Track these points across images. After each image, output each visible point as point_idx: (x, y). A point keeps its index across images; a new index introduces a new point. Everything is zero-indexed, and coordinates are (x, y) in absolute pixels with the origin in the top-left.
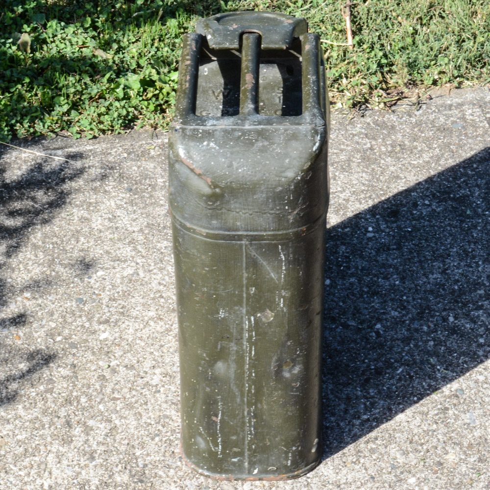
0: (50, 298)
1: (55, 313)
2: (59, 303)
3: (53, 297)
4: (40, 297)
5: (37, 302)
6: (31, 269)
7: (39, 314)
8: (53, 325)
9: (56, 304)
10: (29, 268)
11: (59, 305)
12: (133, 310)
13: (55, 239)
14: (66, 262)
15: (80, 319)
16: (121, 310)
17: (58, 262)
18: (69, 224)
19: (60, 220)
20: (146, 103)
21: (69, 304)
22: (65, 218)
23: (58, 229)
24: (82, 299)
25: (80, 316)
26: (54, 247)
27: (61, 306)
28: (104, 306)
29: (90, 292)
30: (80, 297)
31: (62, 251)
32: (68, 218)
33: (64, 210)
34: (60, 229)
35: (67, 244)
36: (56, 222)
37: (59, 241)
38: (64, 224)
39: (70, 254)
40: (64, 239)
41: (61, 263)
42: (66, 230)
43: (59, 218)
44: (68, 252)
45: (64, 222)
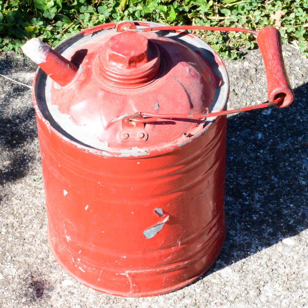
13: (11, 219)
14: (20, 260)
17: (9, 258)
18: (34, 196)
19: (22, 187)
20: (165, 8)
22: (30, 185)
23: (17, 202)
26: (8, 232)
31: (17, 240)
32: (34, 185)
33: (30, 172)
34: (20, 202)
35: (27, 229)
36: (16, 189)
37: (16, 223)
38: (28, 195)
39: (29, 246)
40: (24, 219)
41: (14, 260)
42: (29, 205)
43: (22, 184)
44: (26, 243)
45: (27, 191)
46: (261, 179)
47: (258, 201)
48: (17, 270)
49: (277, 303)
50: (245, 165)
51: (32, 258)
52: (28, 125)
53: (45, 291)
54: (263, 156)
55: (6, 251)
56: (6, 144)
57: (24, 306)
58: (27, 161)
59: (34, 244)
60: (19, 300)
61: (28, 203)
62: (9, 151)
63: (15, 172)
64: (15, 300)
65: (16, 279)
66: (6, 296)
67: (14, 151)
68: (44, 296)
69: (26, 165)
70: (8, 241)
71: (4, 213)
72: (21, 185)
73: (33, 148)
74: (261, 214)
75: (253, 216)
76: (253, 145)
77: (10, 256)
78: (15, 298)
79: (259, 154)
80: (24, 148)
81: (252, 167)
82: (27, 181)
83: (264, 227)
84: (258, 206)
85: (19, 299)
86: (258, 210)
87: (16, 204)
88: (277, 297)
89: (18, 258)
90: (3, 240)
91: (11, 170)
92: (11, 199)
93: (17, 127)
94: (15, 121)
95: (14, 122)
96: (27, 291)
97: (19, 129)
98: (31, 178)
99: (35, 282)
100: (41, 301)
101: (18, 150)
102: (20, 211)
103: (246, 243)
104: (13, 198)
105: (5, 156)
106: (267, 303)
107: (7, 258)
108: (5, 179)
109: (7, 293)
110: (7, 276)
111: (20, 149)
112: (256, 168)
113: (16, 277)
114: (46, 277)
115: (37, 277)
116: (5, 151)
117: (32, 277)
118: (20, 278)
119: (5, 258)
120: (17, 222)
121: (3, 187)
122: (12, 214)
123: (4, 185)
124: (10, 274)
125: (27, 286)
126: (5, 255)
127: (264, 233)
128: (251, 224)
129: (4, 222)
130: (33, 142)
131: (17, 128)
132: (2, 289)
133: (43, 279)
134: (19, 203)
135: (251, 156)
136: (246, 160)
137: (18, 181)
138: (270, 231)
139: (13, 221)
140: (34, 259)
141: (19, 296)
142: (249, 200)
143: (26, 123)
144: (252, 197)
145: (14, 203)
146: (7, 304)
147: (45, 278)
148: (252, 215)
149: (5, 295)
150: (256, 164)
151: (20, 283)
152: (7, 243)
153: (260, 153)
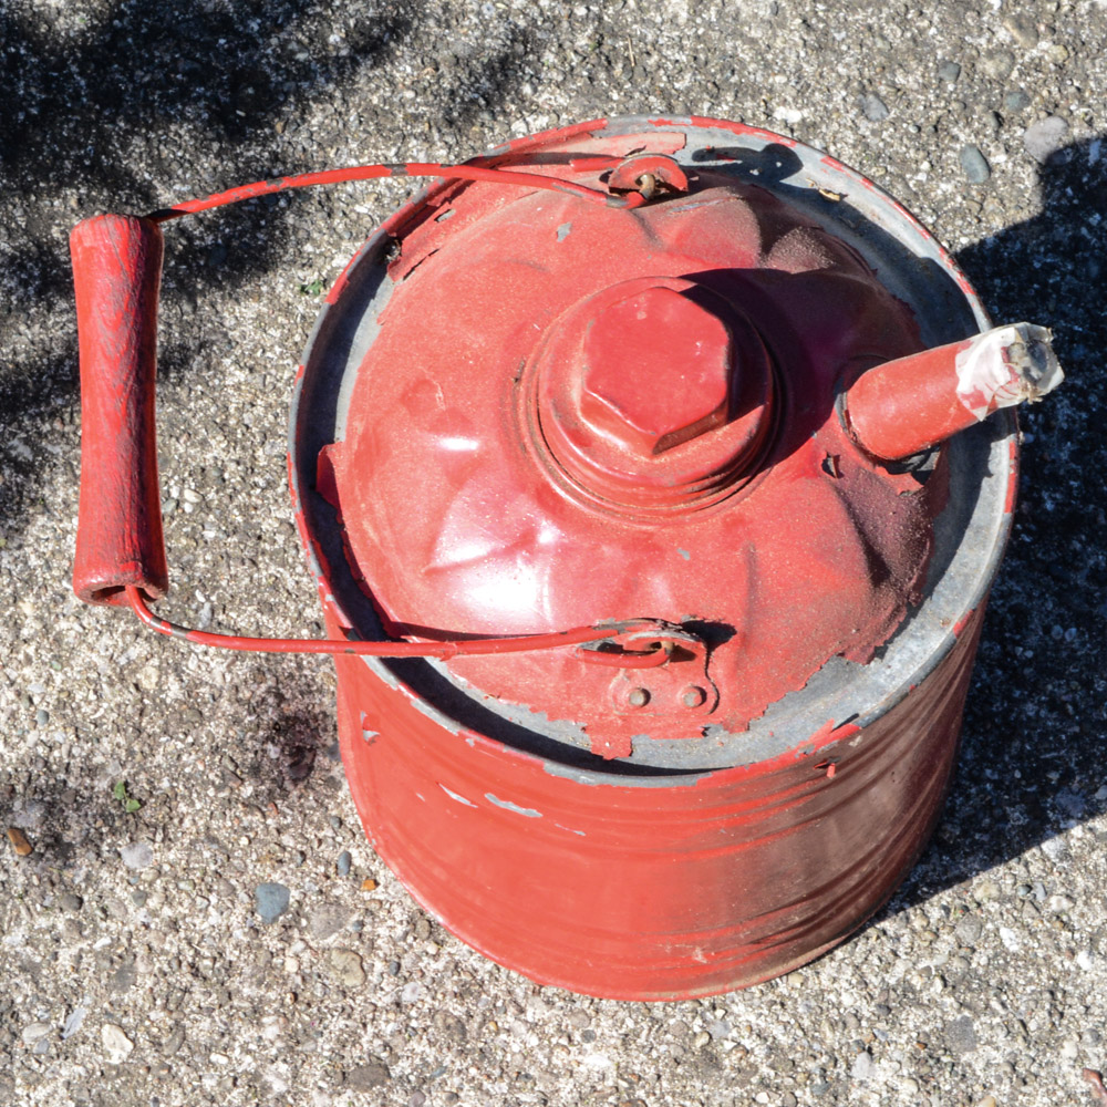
0: (131, 858)
1: (141, 967)
2: (168, 900)
3: (147, 855)
4: (87, 841)
5: (68, 875)
6: (70, 638)
7: (66, 957)
8: (117, 1048)
9: (153, 902)
10: (63, 625)
11: (167, 912)
12: (509, 1019)
13: (217, 448)
14: (242, 623)
15: (246, 1034)
16: (458, 1010)
17: (205, 612)
19: (259, 317)
21: (215, 918)
22: (287, 311)
23: (241, 376)
24: (284, 890)
25: (256, 1013)
26: (204, 506)
27: (174, 925)
28: (379, 966)
29: (326, 852)
30: (276, 877)
31: (235, 539)
32: (301, 309)
33: (291, 250)
34: (250, 377)
35: (269, 494)
36: (239, 323)
37: (232, 466)
38: (278, 349)
39: (273, 569)
40: (260, 453)
41: (219, 624)
42: (280, 394)
43: (259, 301)
44: (263, 553)
45: (277, 334)
46: (1084, 338)
47: (1067, 435)
48: (228, 666)
49: (1096, 866)
50: (1034, 276)
51: (281, 620)
52: (290, 47)
53: (322, 760)
54: (1100, 238)
55: (196, 583)
56: (209, 123)
57: (246, 815)
58: (282, 203)
59: (290, 560)
60: (232, 789)
61: (279, 385)
62: (218, 155)
63: (239, 247)
64: (218, 789)
65: (224, 704)
66: (187, 770)
67: (237, 156)
68: (316, 778)
69: (277, 222)
70: (202, 544)
71: (194, 422)
72: (254, 305)
73: (304, 150)
74: (1071, 488)
75: (1045, 495)
76: (1069, 190)
77: (207, 606)
78: (217, 781)
79: (1084, 231)
80: (274, 146)
81: (1056, 287)
82: (280, 288)
83: (1078, 546)
84: (1064, 456)
85: (231, 784)
86: (1062, 472)
87: (237, 387)
88: (1097, 838)
89: (234, 615)
90: (187, 535)
91: (224, 236)
92: (219, 363)
93: (252, 51)
94: (246, 26)
95: (241, 29)
96: (260, 753)
97: (259, 61)
98: (290, 280)
99: (287, 719)
100: (307, 799)
101: (252, 153)
102: (247, 418)
103: (1012, 610)
104: (227, 362)
105: (206, 176)
106: (1061, 860)
107: (197, 611)
108: (203, 278)
109: (193, 757)
110: (196, 686)
111: (259, 149)
112: (1070, 291)
113: (225, 693)
114: (326, 700)
115: (295, 697)
116: (207, 155)
117: (280, 698)
118: (238, 701)
119: (191, 614)
120: (238, 463)
121: (195, 308)
122: (223, 426)
123: (199, 301)
124: (206, 678)
125: (261, 733)
126: (192, 597)
127: (1077, 569)
128: (1033, 527)
129: (194, 458)
130: (304, 120)
131: (251, 57)
132: (178, 739)
133: (317, 710)
134: (246, 382)
135: (1057, 239)
136: (1038, 252)
137: (248, 288)
138: (1097, 564)
139: (223, 455)
140: (288, 622)
141: (234, 773)
142: (1035, 428)
143: (284, 35)
144: (1045, 414)
145: (229, 381)
146: (192, 804)
147: (321, 704)
148: (1039, 491)
149: (184, 766)
150: (1073, 273)
151: (236, 721)
152: (199, 552)
153: (1090, 228)
